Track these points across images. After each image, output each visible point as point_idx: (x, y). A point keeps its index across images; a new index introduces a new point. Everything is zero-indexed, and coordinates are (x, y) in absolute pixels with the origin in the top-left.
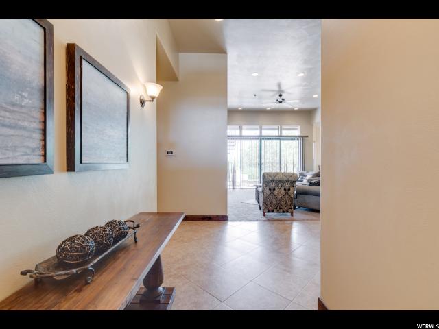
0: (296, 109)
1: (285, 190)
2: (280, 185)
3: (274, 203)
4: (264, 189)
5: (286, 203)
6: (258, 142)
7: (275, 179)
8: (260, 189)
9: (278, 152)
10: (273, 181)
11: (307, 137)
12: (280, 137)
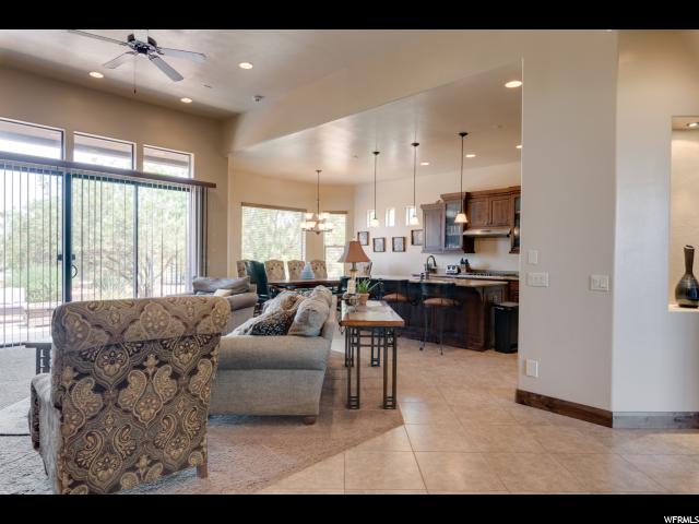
0: (186, 100)
1: (175, 376)
2: (152, 361)
3: (121, 447)
4: (61, 389)
5: (180, 430)
6: (55, 183)
7: (130, 335)
8: (47, 393)
9: (131, 222)
10: (115, 345)
11: (214, 186)
12: (136, 178)
